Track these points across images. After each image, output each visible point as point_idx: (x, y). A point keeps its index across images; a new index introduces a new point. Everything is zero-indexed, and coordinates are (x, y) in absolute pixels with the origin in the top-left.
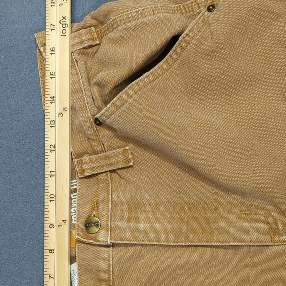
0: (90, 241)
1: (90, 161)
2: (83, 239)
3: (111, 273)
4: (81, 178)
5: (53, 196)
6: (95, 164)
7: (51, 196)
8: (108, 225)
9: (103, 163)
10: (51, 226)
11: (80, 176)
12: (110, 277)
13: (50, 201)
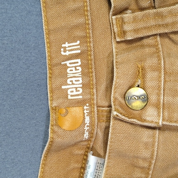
0: (132, 120)
1: (135, 20)
2: (123, 117)
3: (154, 162)
4: (118, 42)
6: (141, 25)
8: (159, 101)
9: (152, 23)
11: (118, 40)
12: (150, 166)
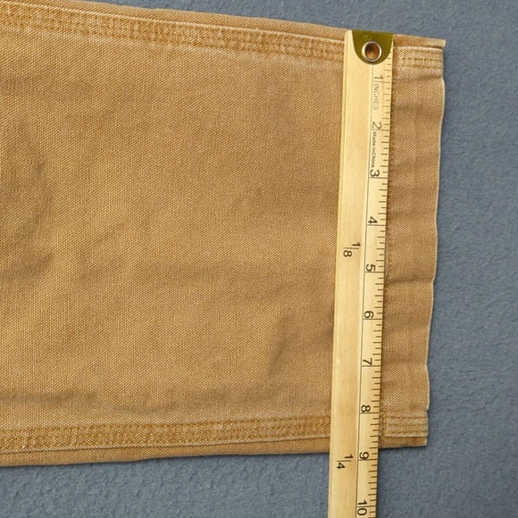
5: (360, 512)
7: (364, 512)
10: (366, 455)
13: (365, 503)
